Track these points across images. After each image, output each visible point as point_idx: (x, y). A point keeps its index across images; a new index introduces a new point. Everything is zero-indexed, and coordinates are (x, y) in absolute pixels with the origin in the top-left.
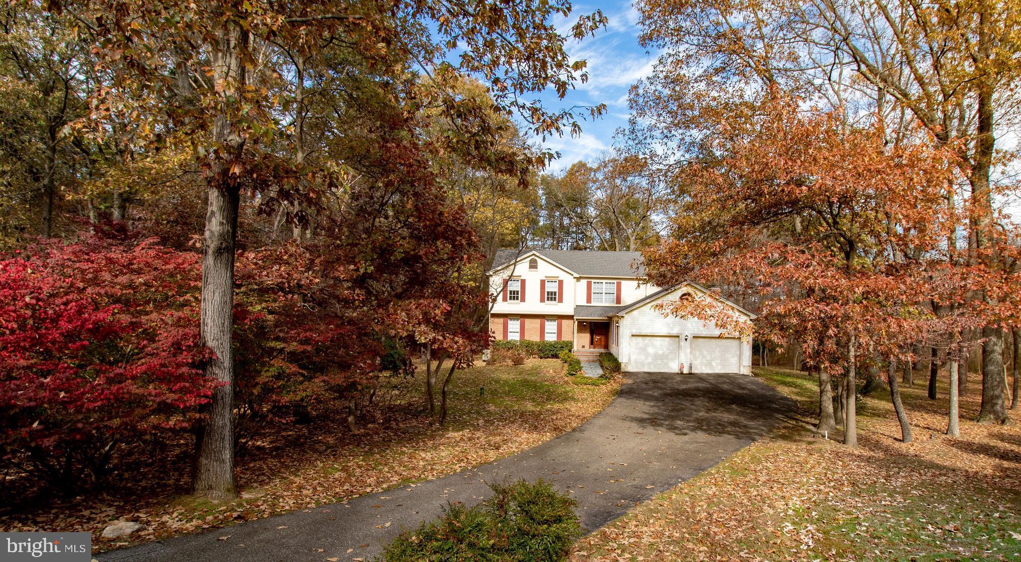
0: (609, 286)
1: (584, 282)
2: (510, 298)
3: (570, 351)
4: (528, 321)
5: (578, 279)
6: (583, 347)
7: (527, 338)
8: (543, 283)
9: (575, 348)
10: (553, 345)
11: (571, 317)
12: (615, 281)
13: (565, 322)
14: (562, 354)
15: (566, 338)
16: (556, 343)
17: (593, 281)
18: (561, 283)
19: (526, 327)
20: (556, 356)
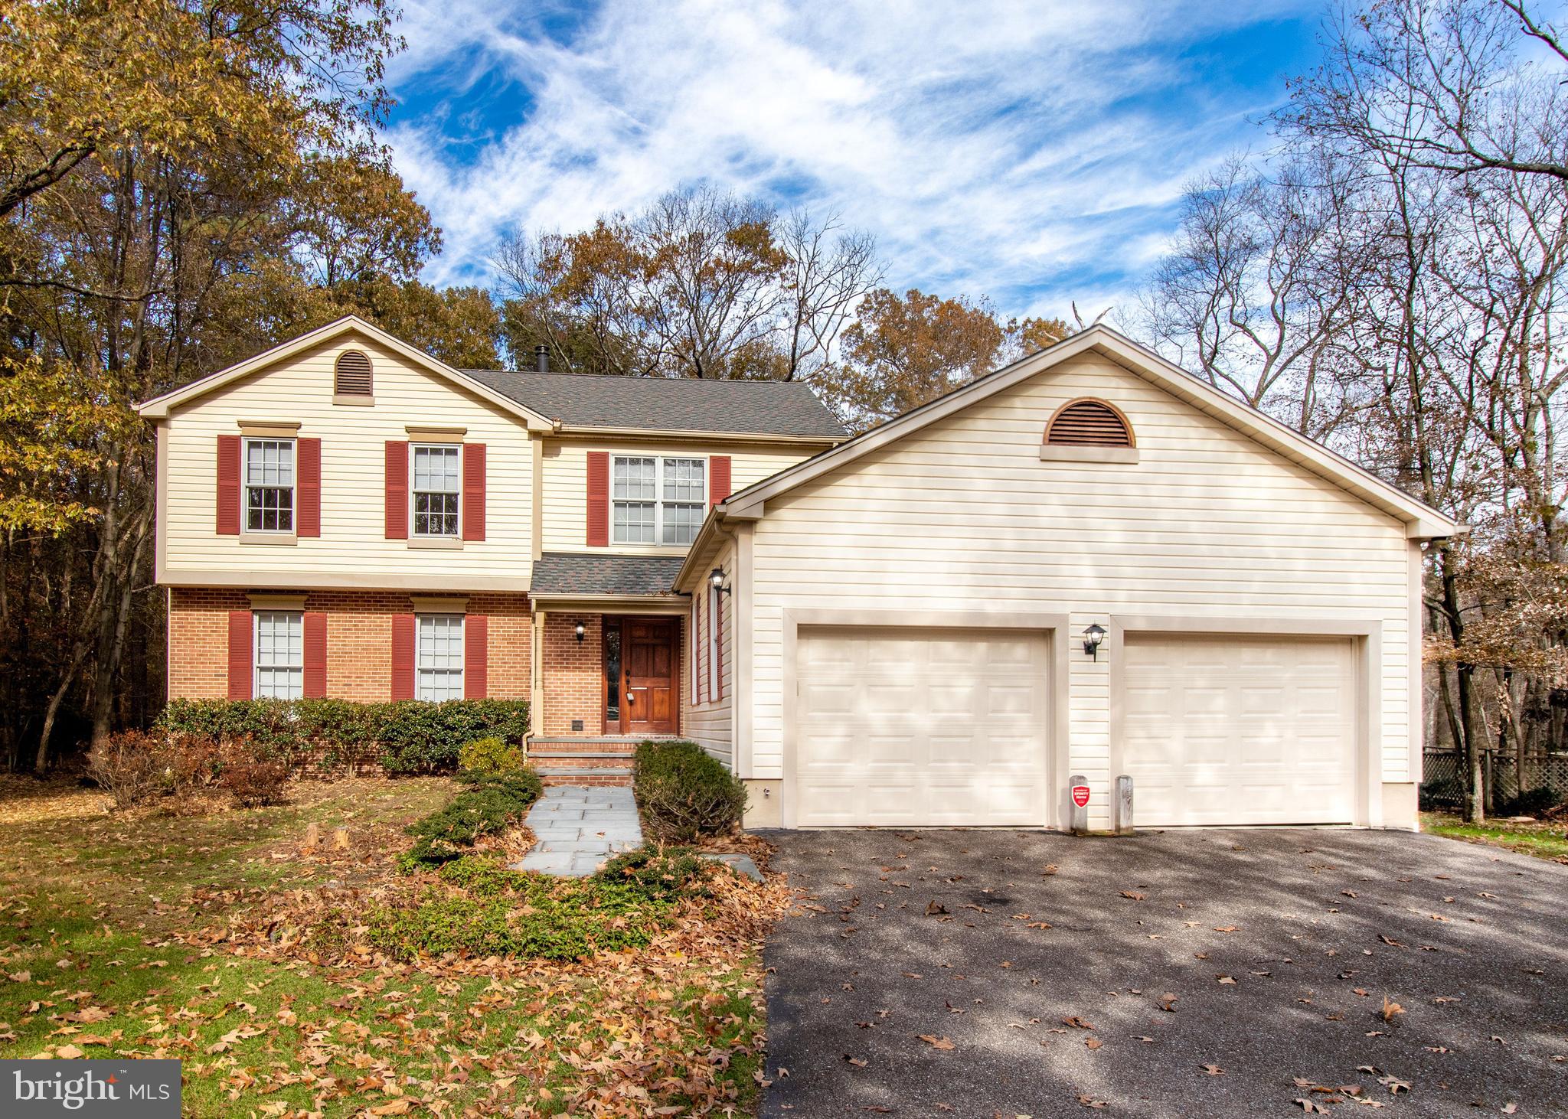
0: (680, 475)
1: (575, 458)
2: (255, 522)
3: (514, 741)
4: (337, 623)
5: (551, 442)
6: (577, 726)
7: (334, 691)
8: (396, 454)
9: (537, 729)
10: (439, 719)
11: (514, 603)
12: (705, 456)
13: (498, 626)
14: (472, 755)
15: (500, 689)
16: (453, 707)
17: (614, 452)
18: (476, 457)
19: (332, 646)
20: (448, 765)
